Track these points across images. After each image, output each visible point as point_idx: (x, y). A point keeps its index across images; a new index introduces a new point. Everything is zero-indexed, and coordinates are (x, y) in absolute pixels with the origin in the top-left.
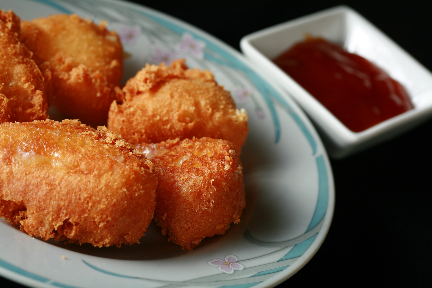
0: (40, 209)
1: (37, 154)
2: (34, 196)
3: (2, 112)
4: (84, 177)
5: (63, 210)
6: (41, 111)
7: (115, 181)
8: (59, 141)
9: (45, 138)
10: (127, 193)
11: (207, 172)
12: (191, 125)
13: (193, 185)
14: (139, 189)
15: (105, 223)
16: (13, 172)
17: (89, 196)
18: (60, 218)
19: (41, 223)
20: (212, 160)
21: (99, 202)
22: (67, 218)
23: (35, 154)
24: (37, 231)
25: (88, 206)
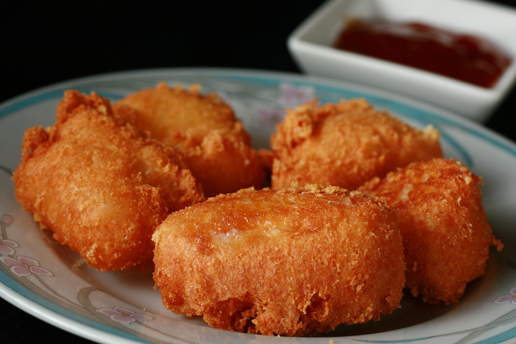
0: (275, 294)
1: (240, 231)
2: (262, 281)
3: (157, 207)
4: (316, 235)
5: (306, 285)
6: (197, 195)
7: (356, 227)
8: (258, 207)
9: (238, 210)
10: (376, 237)
11: (447, 193)
12: (382, 158)
13: (438, 212)
14: (387, 230)
15: (363, 285)
16: (220, 262)
17: (333, 254)
18: (305, 297)
19: (282, 313)
20: (446, 179)
21: (348, 260)
22: (314, 293)
23: (237, 231)
24: (279, 325)
25: (336, 269)
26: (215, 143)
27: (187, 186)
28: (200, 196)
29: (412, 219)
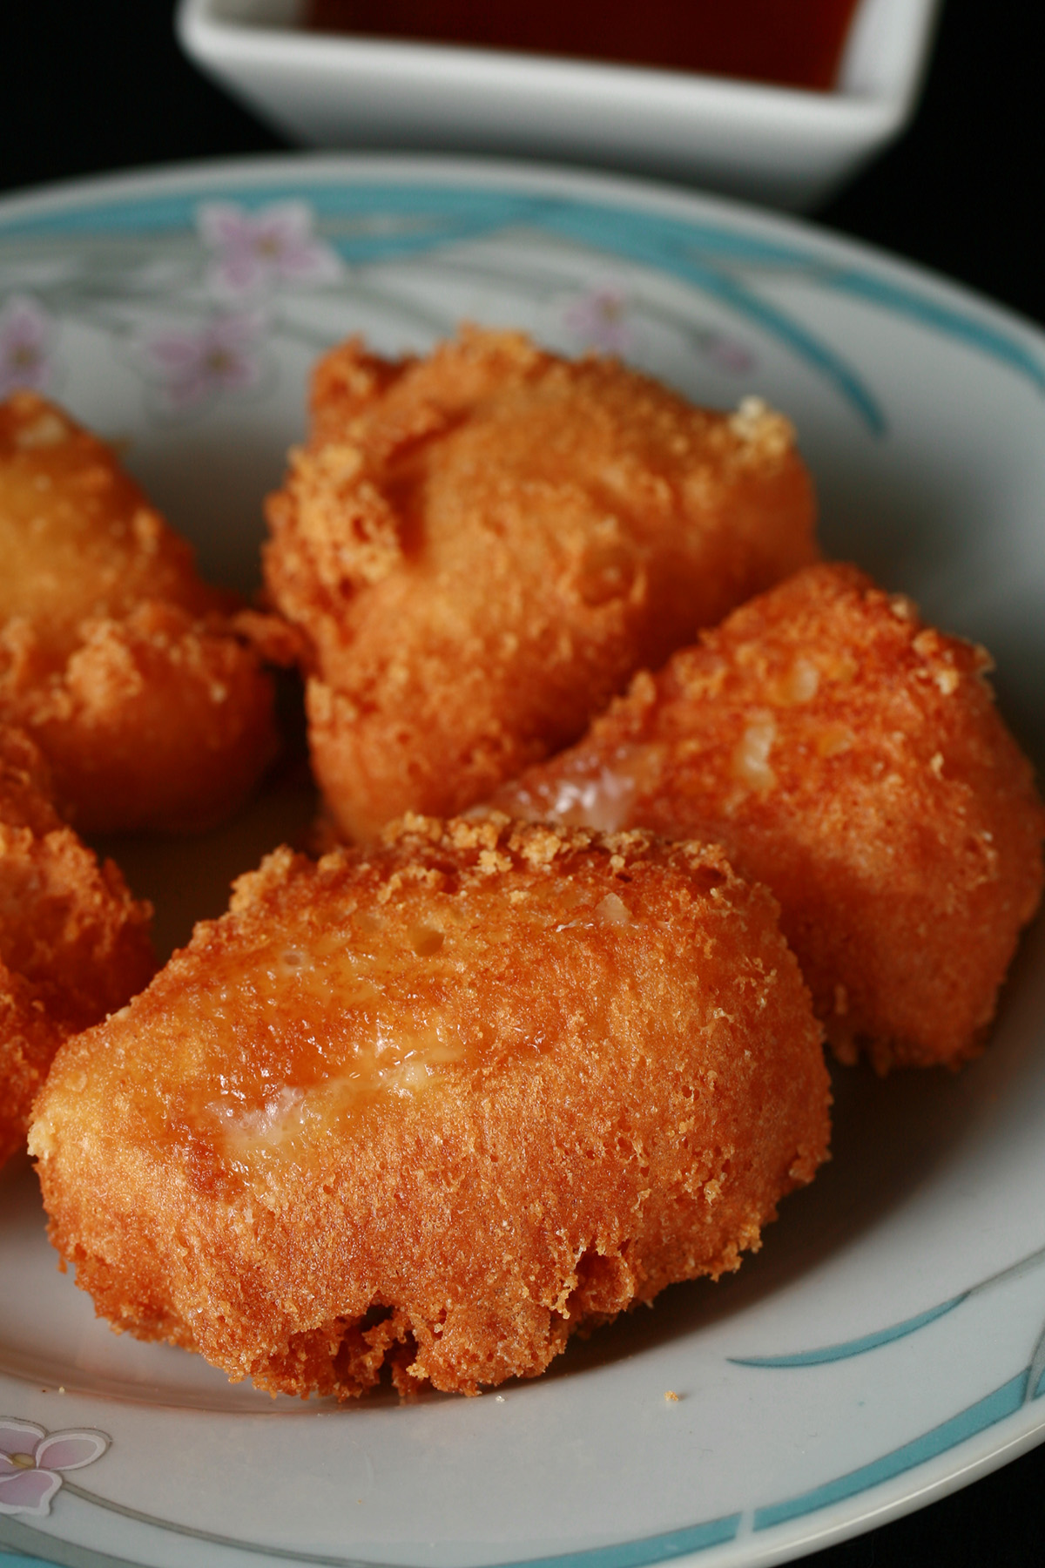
0: (463, 1281)
1: (306, 1093)
2: (416, 1251)
3: (8, 1008)
4: (547, 1064)
5: (553, 1230)
6: (112, 906)
7: (666, 1003)
8: (341, 986)
9: (279, 1010)
10: (731, 1019)
11: (892, 744)
12: (638, 592)
13: (882, 824)
14: (759, 976)
15: (723, 1177)
16: (272, 1214)
17: (616, 1119)
18: (558, 1266)
19: (495, 1326)
20: (874, 687)
21: (664, 1120)
22: (583, 1249)
23: (296, 1094)
24: (493, 1364)
25: (635, 1159)
26: (113, 673)
27: (75, 885)
28: (120, 905)
29: (804, 861)
